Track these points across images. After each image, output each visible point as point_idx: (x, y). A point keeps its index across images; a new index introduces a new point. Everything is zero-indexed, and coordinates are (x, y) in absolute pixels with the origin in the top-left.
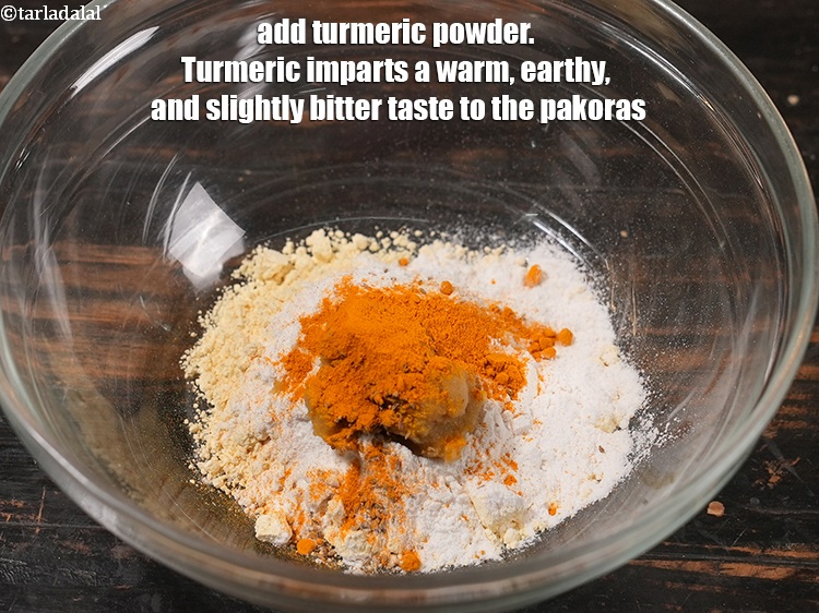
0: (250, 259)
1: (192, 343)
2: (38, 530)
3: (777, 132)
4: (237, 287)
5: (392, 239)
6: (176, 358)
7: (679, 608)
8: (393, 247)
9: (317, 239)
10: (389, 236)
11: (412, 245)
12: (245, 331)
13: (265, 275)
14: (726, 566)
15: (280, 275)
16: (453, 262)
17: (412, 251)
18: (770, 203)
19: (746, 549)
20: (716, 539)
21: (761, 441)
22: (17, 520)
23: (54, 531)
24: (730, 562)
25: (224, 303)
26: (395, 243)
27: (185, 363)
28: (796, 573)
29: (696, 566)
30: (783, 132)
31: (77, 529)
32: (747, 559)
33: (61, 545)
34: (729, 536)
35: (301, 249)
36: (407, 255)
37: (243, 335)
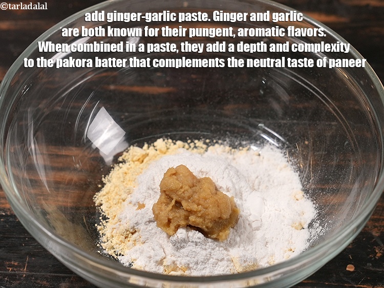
0: (127, 152)
1: (99, 190)
4: (121, 164)
5: (195, 144)
6: (91, 197)
8: (195, 147)
9: (160, 143)
10: (193, 142)
11: (205, 146)
12: (124, 184)
13: (135, 159)
15: (141, 159)
16: (224, 154)
17: (205, 149)
19: (365, 286)
25: (115, 172)
26: (197, 145)
27: (96, 199)
34: (356, 280)
35: (152, 148)
36: (202, 151)
37: (124, 185)
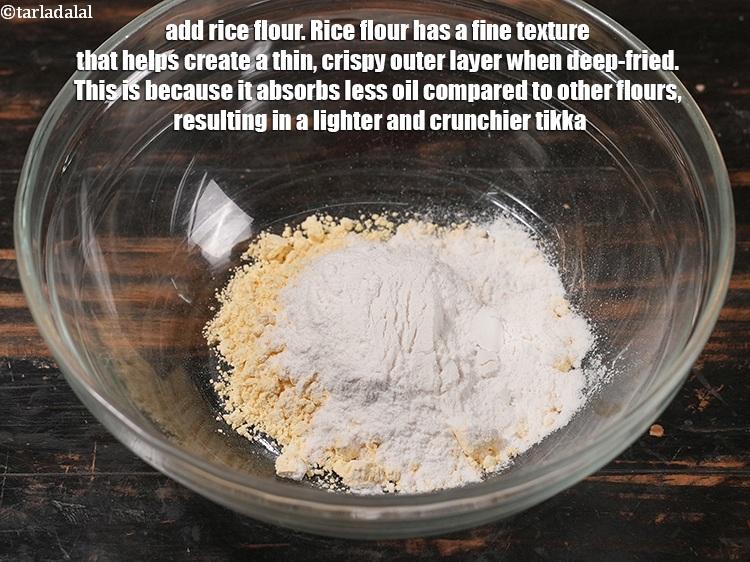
0: (256, 243)
1: (211, 316)
2: (92, 478)
3: (692, 114)
4: (246, 267)
5: (373, 221)
6: (199, 329)
7: (631, 514)
8: (374, 227)
9: (311, 223)
10: (370, 218)
11: (390, 225)
12: (256, 303)
13: (270, 256)
14: (668, 477)
15: (282, 255)
16: (426, 237)
17: (391, 229)
18: (690, 174)
19: (684, 463)
20: (658, 455)
21: (691, 372)
22: (75, 471)
23: (106, 478)
24: (671, 474)
25: (237, 281)
26: (376, 223)
27: (207, 332)
28: (726, 480)
29: (642, 479)
30: (697, 114)
31: (126, 476)
32: (685, 471)
33: (113, 490)
34: (669, 453)
35: (298, 233)
36: (387, 233)
37: (255, 307)
